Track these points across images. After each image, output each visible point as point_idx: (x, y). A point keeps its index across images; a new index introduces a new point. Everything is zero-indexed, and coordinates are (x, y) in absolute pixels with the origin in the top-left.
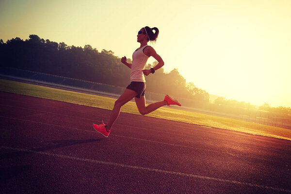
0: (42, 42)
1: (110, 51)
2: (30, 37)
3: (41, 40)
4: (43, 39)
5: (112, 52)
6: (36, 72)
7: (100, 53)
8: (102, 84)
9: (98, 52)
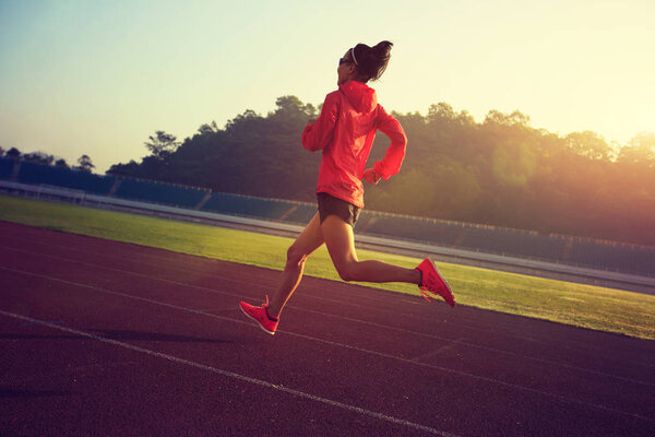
0: (307, 112)
1: (513, 115)
2: (278, 104)
3: (304, 108)
4: (310, 106)
5: (521, 117)
6: (294, 202)
7: (479, 125)
8: (492, 228)
9: (473, 123)
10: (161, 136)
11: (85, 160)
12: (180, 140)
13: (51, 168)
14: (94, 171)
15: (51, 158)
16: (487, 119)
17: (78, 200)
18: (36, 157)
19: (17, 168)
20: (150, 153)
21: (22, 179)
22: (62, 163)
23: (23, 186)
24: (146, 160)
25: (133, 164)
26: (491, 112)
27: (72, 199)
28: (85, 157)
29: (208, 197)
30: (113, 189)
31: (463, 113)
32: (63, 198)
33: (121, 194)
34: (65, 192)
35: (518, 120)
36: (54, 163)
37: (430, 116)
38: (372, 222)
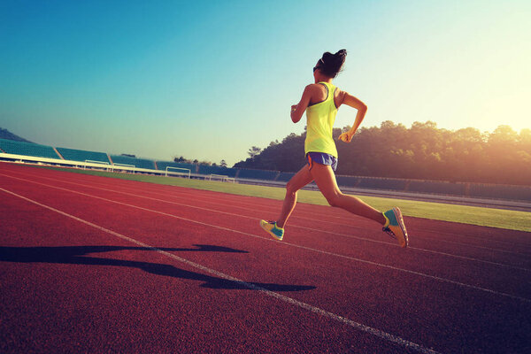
1: (427, 123)
7: (409, 130)
9: (405, 129)
10: (255, 149)
11: (223, 162)
12: (262, 150)
13: (210, 167)
14: (227, 167)
16: (413, 127)
18: (204, 163)
19: (197, 168)
20: (249, 157)
21: (200, 172)
22: (214, 164)
23: (202, 176)
24: (247, 159)
25: (242, 162)
29: (279, 175)
30: (237, 174)
31: (399, 124)
33: (241, 176)
35: (430, 125)
36: (211, 165)
37: (382, 128)
38: (359, 181)
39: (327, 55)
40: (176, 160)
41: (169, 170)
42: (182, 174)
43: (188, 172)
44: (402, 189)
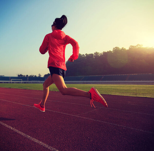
0: (83, 56)
1: (137, 45)
5: (140, 45)
7: (128, 50)
8: (137, 74)
9: (126, 50)
11: (39, 75)
13: (33, 77)
14: (41, 77)
15: (33, 76)
16: (130, 48)
17: (39, 83)
18: (31, 76)
19: (28, 78)
21: (29, 80)
22: (35, 76)
23: (29, 82)
26: (130, 46)
27: (38, 82)
28: (39, 74)
31: (122, 48)
32: (36, 83)
34: (36, 81)
35: (139, 46)
36: (34, 76)
37: (113, 51)
38: (103, 78)
39: (57, 20)
40: (19, 76)
41: (12, 80)
42: (18, 81)
43: (21, 80)
44: (125, 80)
